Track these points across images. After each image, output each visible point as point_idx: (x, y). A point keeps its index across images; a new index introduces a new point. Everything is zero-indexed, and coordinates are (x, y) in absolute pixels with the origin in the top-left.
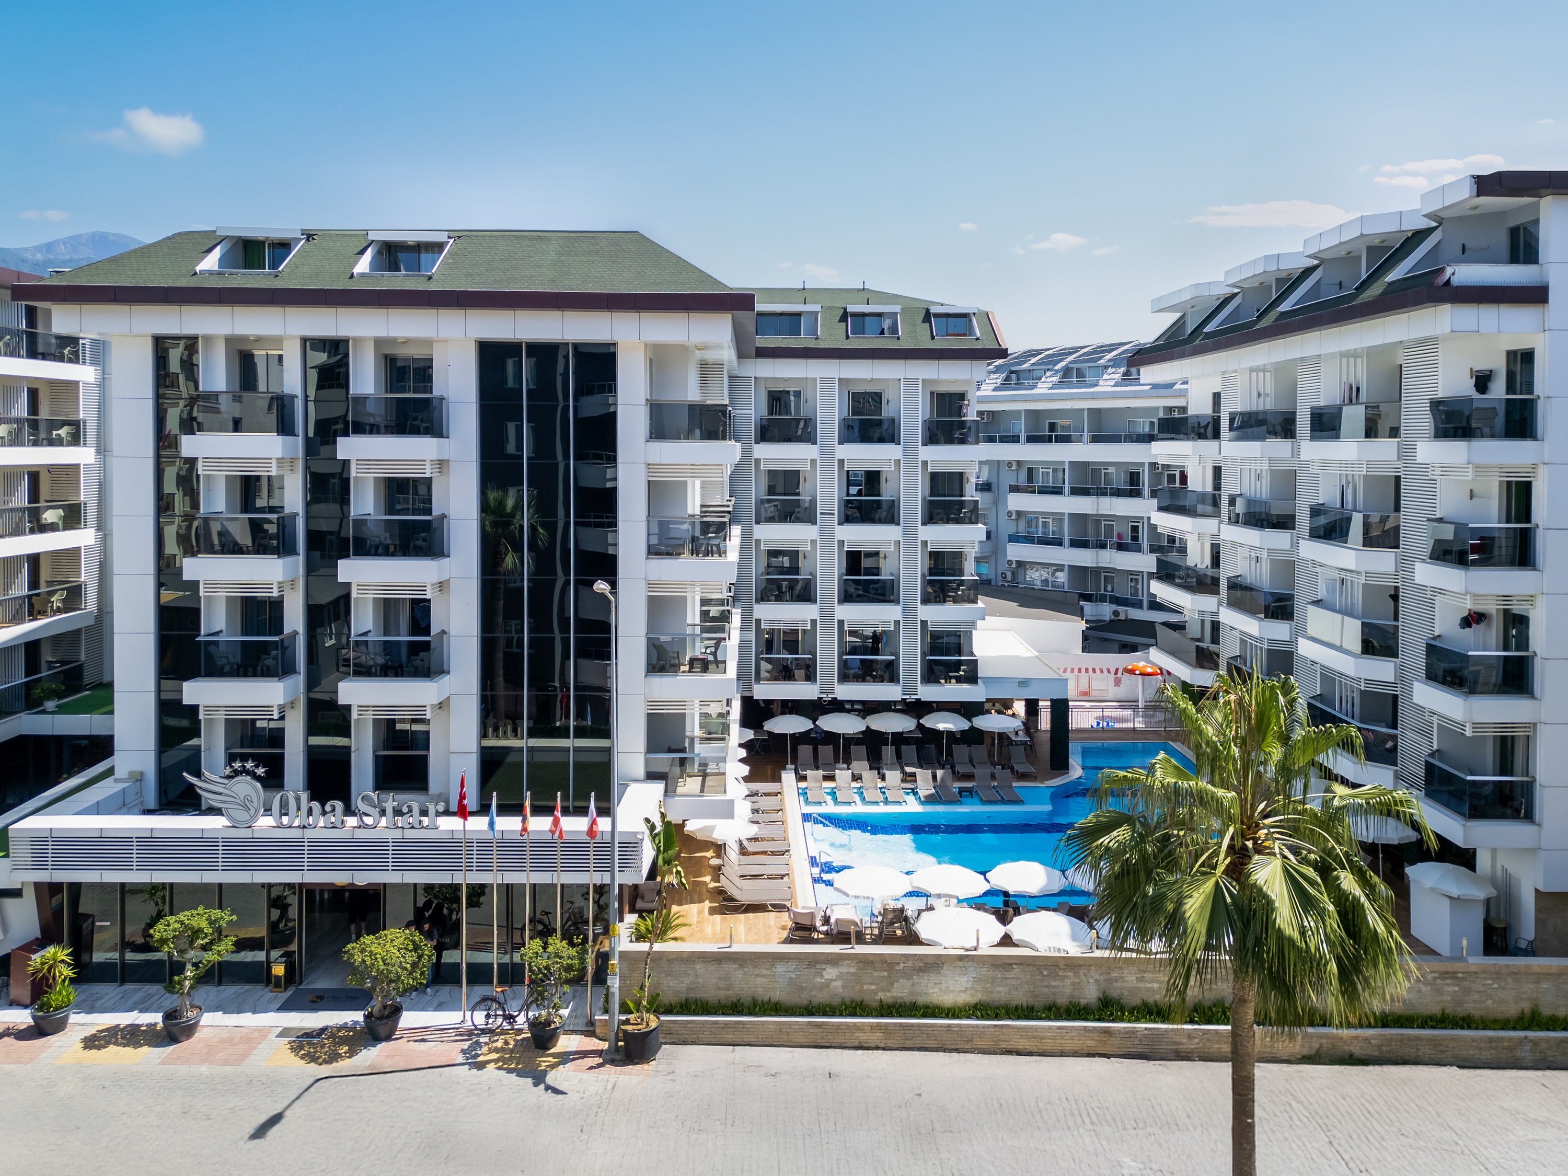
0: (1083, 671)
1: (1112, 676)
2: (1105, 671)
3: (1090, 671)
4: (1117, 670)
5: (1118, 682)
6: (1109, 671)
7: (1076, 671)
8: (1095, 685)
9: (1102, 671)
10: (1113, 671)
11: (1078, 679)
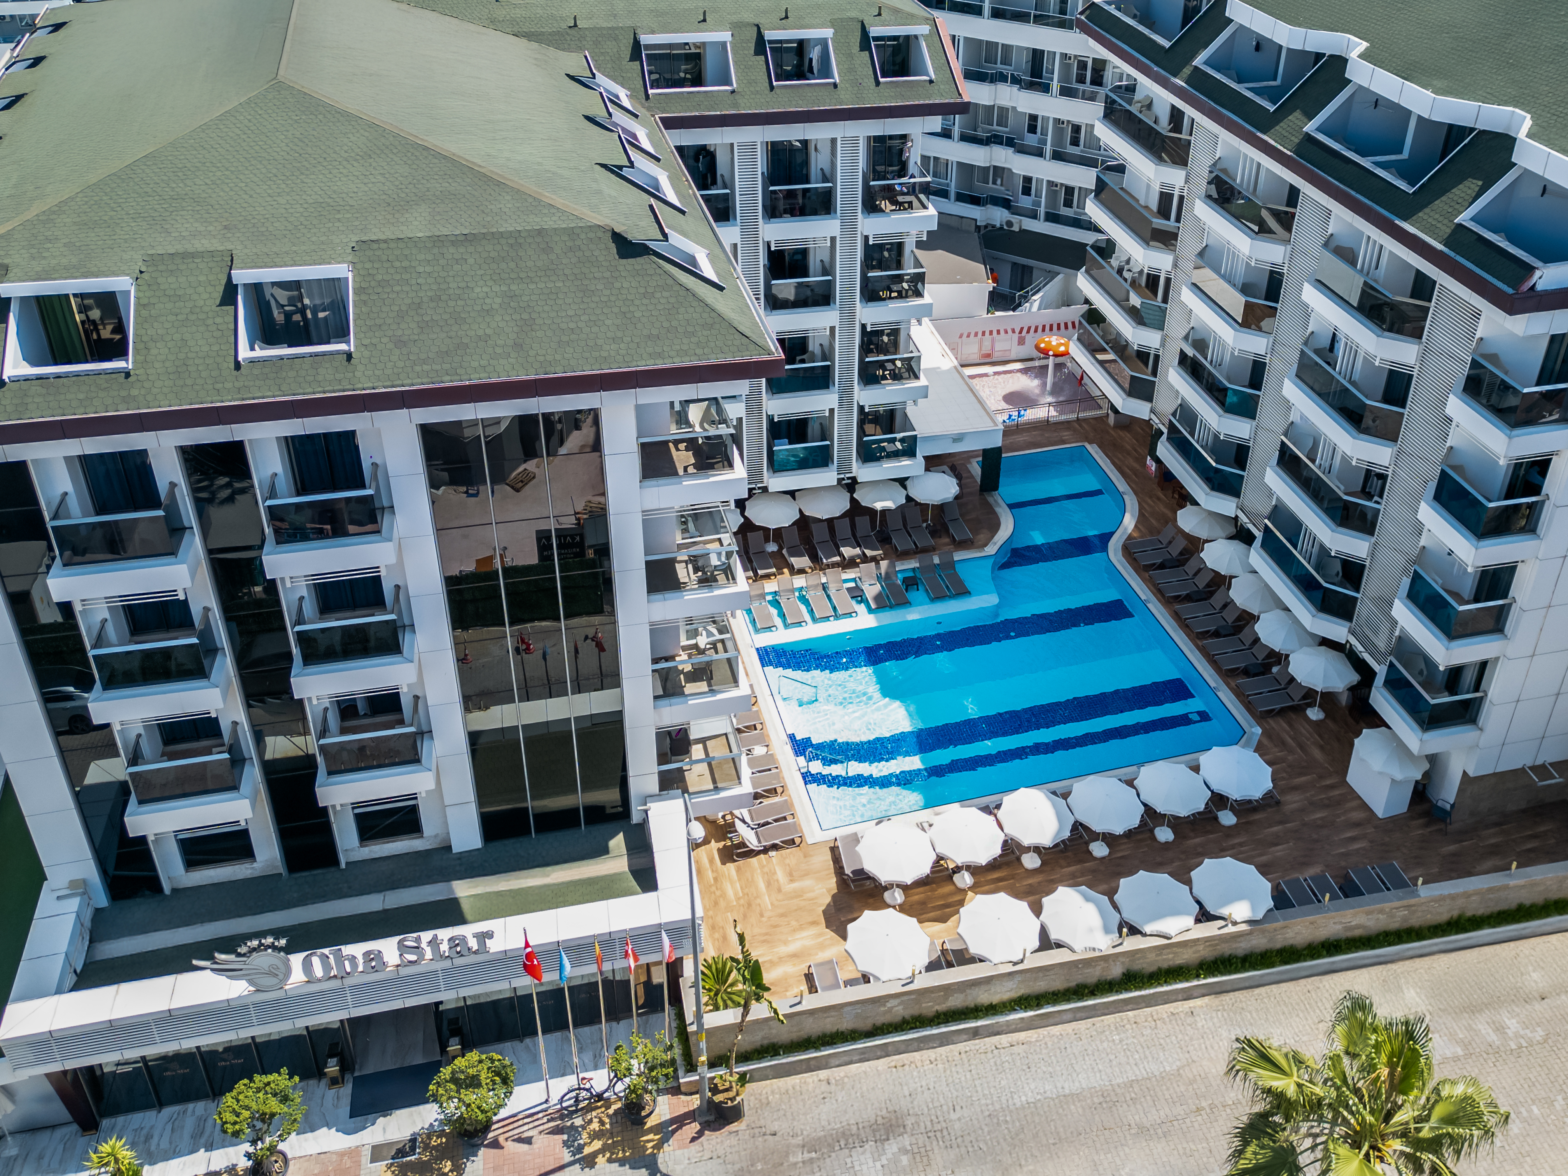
0: (987, 333)
1: (1016, 335)
2: (1010, 331)
3: (995, 333)
4: (1022, 329)
5: (1021, 341)
6: (1013, 331)
7: (980, 334)
8: (998, 347)
9: (1006, 332)
10: (1017, 331)
11: (981, 341)
